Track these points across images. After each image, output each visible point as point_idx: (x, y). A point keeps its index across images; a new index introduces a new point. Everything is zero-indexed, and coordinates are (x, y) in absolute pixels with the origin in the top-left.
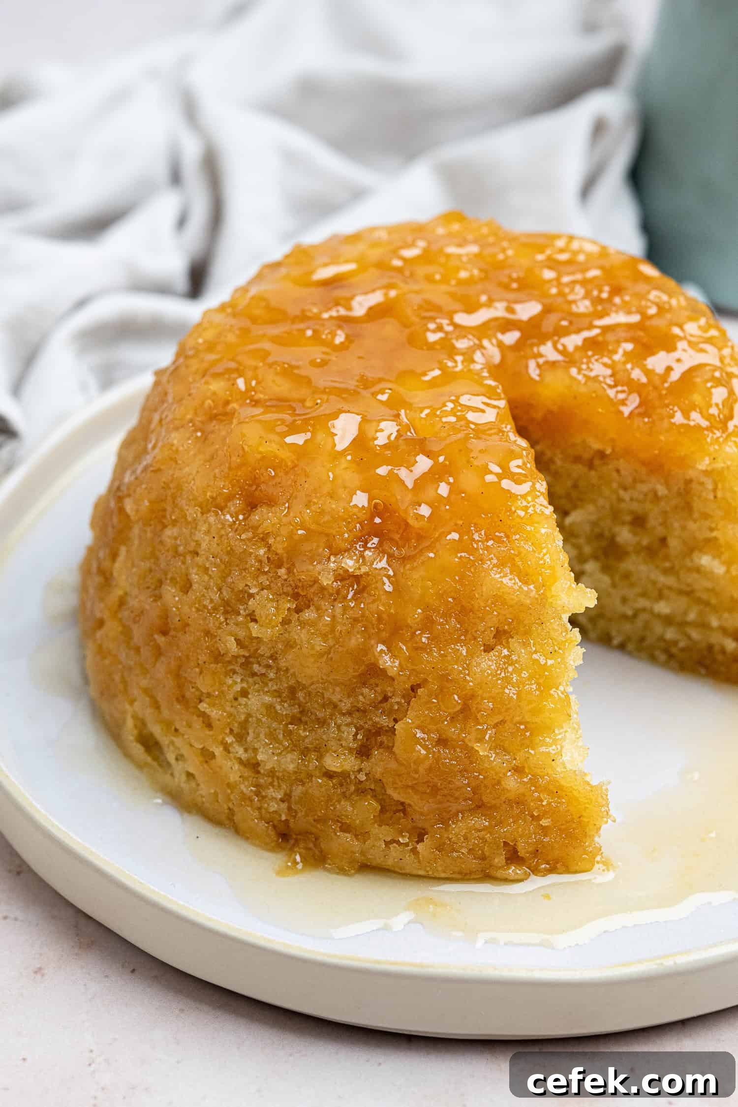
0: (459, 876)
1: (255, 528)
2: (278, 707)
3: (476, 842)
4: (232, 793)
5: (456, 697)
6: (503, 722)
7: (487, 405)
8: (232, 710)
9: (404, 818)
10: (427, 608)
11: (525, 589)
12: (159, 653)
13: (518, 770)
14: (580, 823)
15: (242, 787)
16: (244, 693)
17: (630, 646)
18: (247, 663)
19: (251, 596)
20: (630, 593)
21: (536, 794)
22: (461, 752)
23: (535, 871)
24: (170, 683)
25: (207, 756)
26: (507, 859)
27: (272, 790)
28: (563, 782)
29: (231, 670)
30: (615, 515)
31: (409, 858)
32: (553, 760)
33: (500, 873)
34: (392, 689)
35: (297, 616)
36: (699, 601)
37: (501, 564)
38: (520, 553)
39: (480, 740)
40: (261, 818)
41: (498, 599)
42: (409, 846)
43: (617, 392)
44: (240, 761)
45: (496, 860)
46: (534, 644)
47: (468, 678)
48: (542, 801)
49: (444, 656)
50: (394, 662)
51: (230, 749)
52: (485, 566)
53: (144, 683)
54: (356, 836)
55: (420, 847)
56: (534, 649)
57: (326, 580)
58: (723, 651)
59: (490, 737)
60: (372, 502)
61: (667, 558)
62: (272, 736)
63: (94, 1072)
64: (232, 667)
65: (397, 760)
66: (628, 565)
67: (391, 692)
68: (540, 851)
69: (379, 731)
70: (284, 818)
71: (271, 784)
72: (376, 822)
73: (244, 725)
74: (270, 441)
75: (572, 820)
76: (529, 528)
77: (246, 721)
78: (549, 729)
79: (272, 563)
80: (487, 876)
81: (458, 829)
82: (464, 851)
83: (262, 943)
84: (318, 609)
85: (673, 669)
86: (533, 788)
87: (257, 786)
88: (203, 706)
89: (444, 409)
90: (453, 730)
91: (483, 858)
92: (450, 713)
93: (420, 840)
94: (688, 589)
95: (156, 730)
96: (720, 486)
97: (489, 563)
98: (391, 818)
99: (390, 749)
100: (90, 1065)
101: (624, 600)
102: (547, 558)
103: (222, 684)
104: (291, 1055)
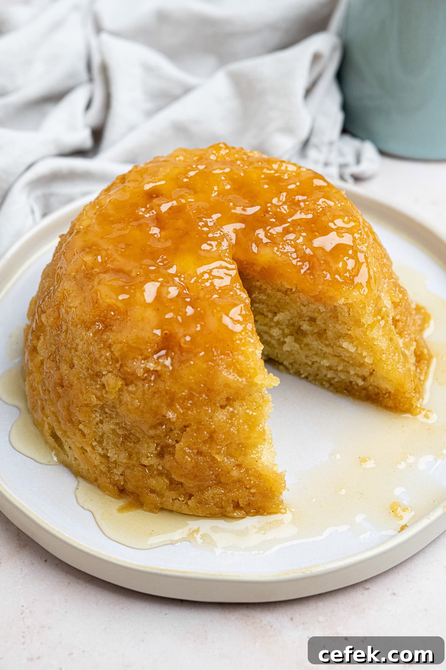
0: (209, 516)
1: (105, 342)
2: (118, 431)
3: (218, 500)
4: (96, 470)
5: (205, 432)
6: (231, 443)
7: (226, 274)
8: (95, 430)
9: (181, 488)
10: (191, 389)
11: (240, 380)
12: (59, 396)
13: (239, 466)
14: (271, 490)
15: (101, 467)
16: (101, 422)
17: (310, 378)
18: (102, 408)
19: (103, 375)
20: (310, 353)
21: (248, 478)
22: (209, 459)
23: (248, 514)
24: (64, 413)
25: (83, 451)
26: (234, 507)
27: (116, 470)
28: (262, 472)
29: (94, 410)
30: (301, 316)
31: (184, 507)
32: (257, 461)
33: (230, 515)
34: (174, 427)
35: (126, 388)
36: (344, 361)
37: (228, 366)
38: (237, 362)
39: (219, 453)
40: (111, 483)
41: (227, 385)
42: (184, 501)
43: (298, 261)
44: (100, 455)
45: (228, 509)
46: (246, 405)
47: (212, 423)
48: (251, 481)
49: (200, 412)
50: (174, 415)
51: (95, 448)
52: (220, 369)
53: (53, 409)
54: (158, 495)
55: (189, 502)
56: (246, 407)
57: (140, 372)
58: (357, 385)
59: (224, 452)
60: (163, 332)
61: (327, 339)
62: (115, 445)
63: (24, 618)
64: (95, 409)
65: (176, 462)
66: (308, 340)
67: (174, 428)
68: (251, 504)
69: (168, 446)
70: (122, 483)
71: (115, 467)
72: (167, 489)
73: (102, 437)
74: (112, 298)
75: (267, 489)
76: (243, 349)
77: (102, 435)
78: (255, 446)
79: (113, 360)
80: (223, 515)
81: (209, 494)
82: (212, 504)
83: (106, 558)
84: (136, 385)
85: (332, 391)
86: (246, 475)
87: (109, 467)
88: (81, 426)
89: (203, 278)
90: (205, 448)
91: (222, 507)
92: (203, 440)
93: (190, 499)
94: (339, 355)
95: (59, 433)
96: (351, 310)
97: (222, 367)
98: (175, 487)
99: (173, 454)
100: (22, 614)
101: (307, 356)
102: (252, 363)
103: (90, 417)
104: (122, 609)
